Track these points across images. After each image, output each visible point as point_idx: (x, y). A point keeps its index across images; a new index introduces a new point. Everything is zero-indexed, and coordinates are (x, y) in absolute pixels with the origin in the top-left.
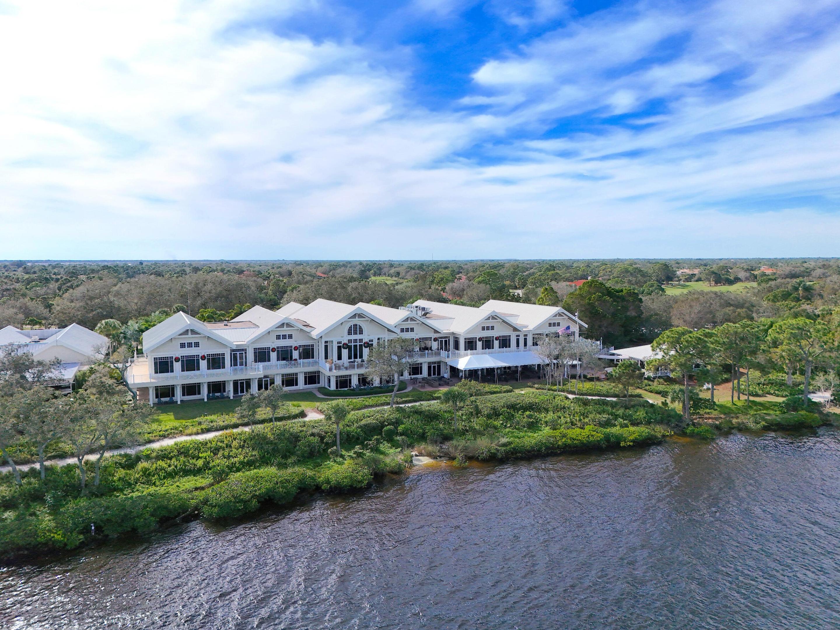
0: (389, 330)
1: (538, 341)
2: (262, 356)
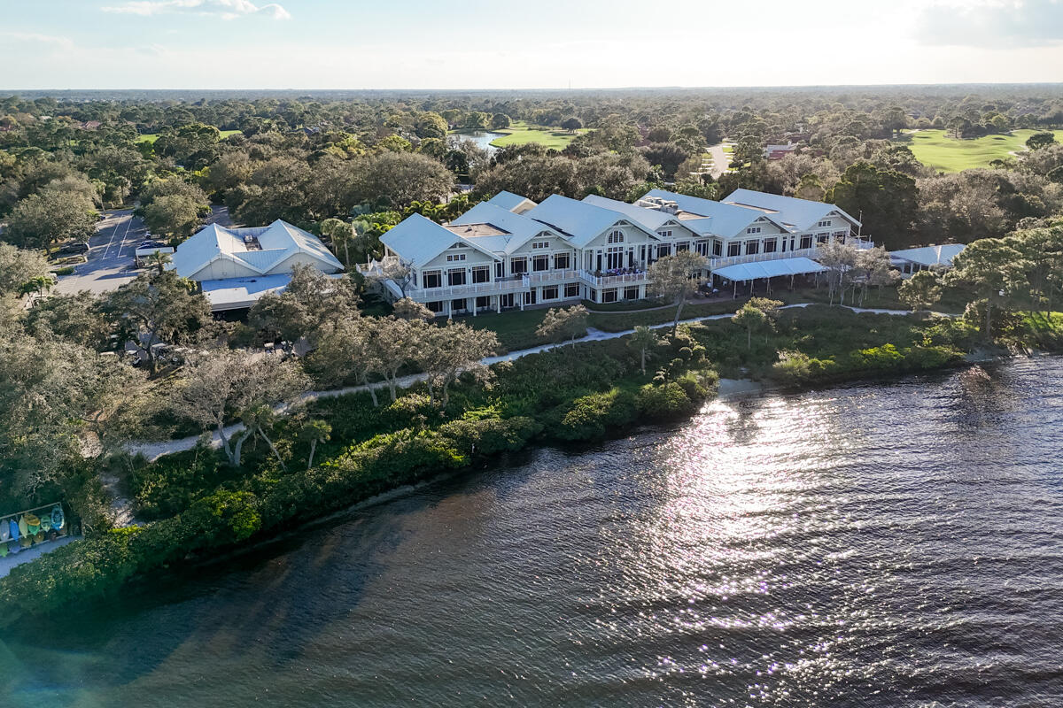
0: (651, 236)
1: (806, 242)
2: (519, 266)
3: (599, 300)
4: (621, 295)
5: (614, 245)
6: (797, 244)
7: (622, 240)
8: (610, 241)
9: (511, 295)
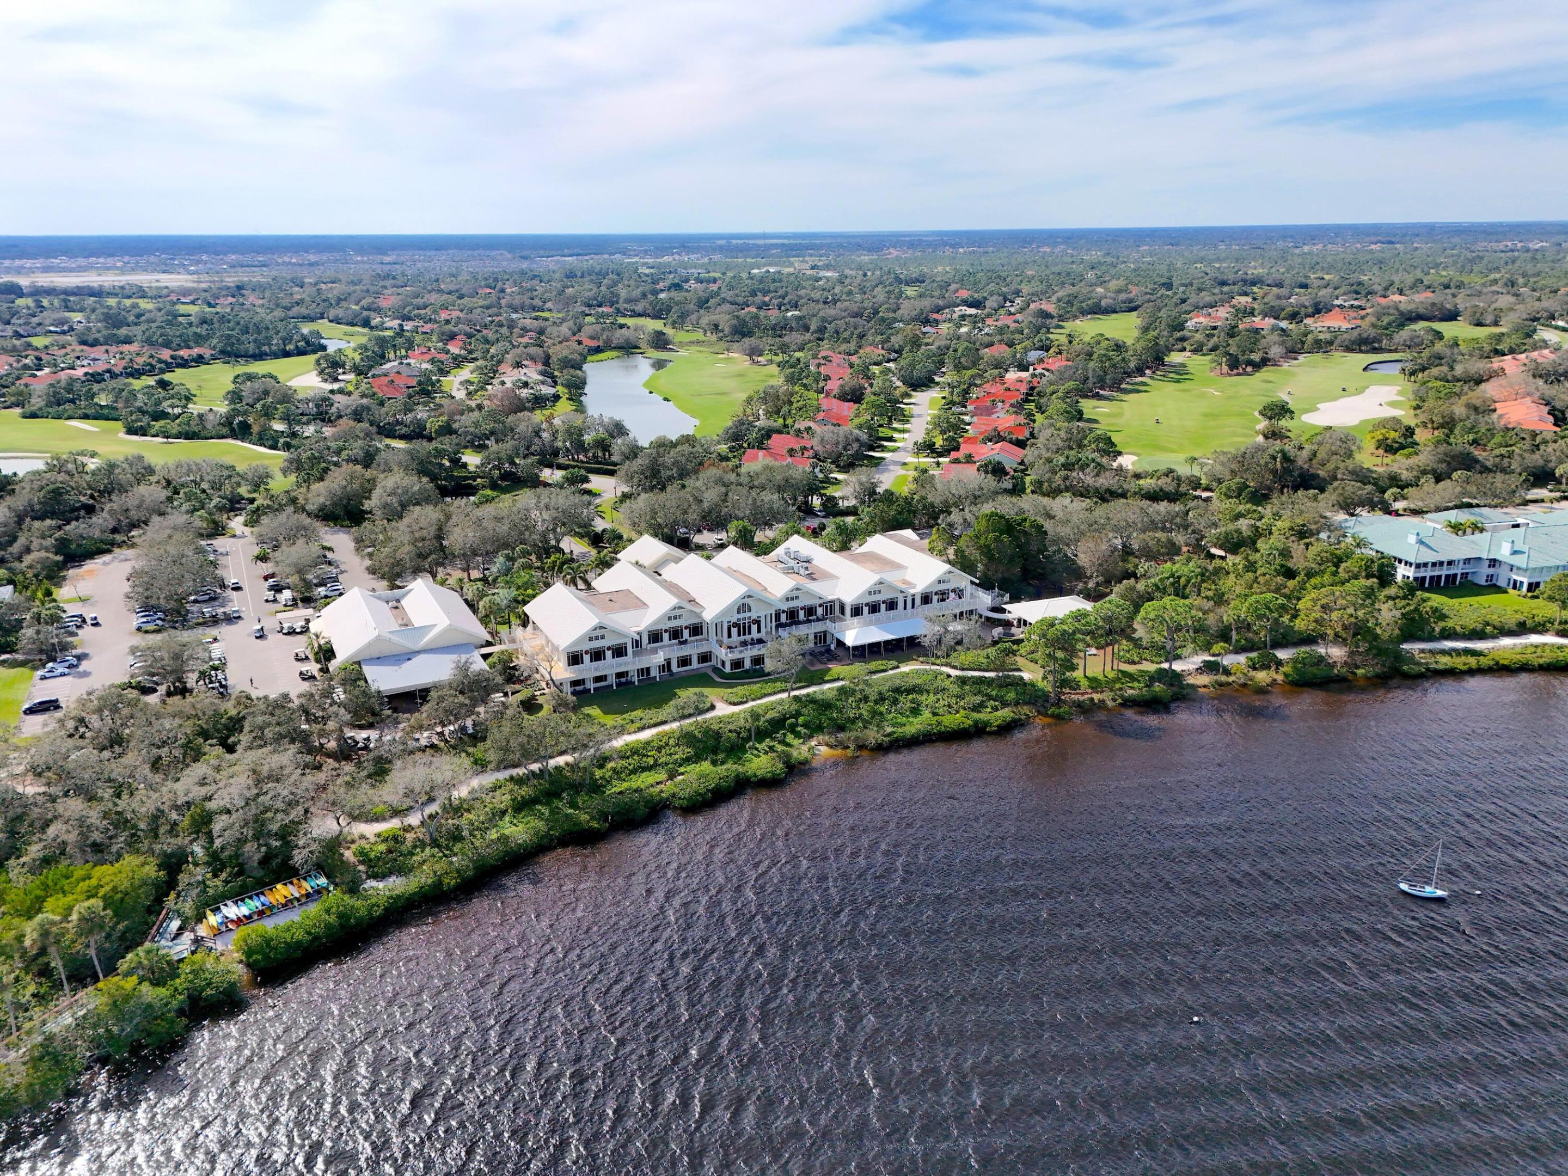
1: (926, 599)
2: (655, 637)
3: (728, 669)
4: (748, 664)
5: (742, 616)
6: (918, 601)
7: (750, 610)
8: (739, 612)
9: (648, 669)
